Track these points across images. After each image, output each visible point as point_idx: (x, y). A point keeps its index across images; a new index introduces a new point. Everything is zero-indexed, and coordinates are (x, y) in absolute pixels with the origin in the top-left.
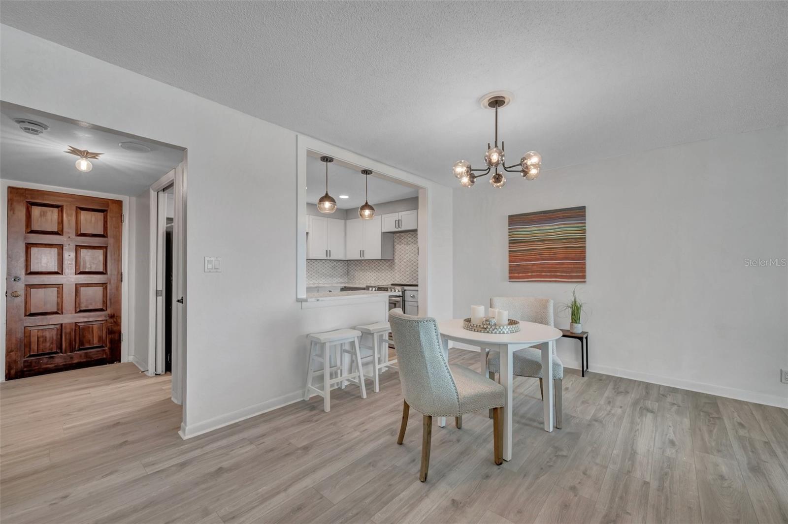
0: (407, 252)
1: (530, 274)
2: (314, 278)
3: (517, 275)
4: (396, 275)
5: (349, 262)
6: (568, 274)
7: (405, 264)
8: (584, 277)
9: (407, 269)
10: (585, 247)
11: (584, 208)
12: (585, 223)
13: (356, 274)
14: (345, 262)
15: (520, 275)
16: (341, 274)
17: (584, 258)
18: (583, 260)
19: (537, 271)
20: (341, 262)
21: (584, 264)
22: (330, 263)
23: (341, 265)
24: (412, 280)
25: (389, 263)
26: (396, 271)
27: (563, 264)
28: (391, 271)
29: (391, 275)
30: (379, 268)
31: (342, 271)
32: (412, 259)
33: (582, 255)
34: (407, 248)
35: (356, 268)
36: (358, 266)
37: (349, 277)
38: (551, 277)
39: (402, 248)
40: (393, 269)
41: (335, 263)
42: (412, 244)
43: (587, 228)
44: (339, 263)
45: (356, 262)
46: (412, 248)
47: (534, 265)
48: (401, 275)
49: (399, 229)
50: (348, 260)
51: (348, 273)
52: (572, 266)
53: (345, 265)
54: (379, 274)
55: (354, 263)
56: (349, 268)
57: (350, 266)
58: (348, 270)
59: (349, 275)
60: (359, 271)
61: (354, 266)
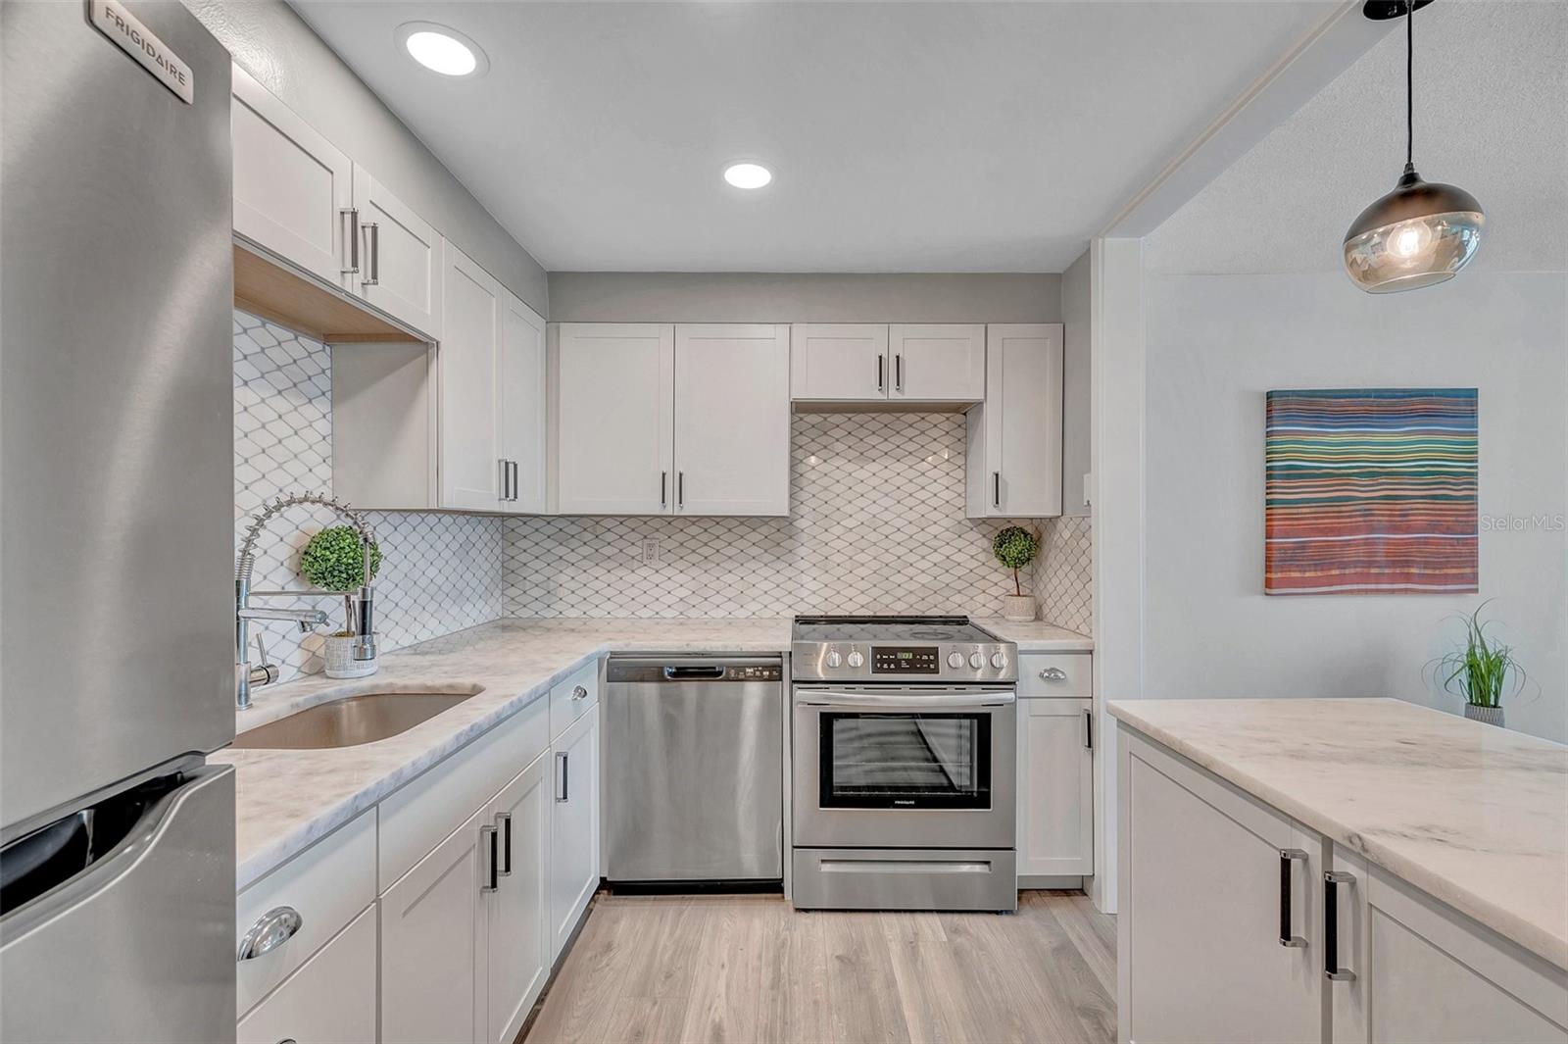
0: (860, 488)
1: (1335, 572)
3: (1298, 575)
4: (805, 579)
5: (511, 523)
6: (1437, 572)
7: (851, 537)
8: (1474, 578)
9: (861, 558)
10: (1473, 498)
11: (1471, 395)
12: (1475, 434)
13: (563, 578)
15: (1308, 574)
17: (1474, 530)
18: (1473, 534)
19: (1355, 564)
21: (1474, 543)
24: (888, 599)
25: (765, 530)
26: (804, 565)
27: (1426, 542)
28: (779, 565)
29: (779, 578)
30: (706, 551)
32: (887, 516)
33: (1470, 519)
34: (861, 474)
35: (561, 551)
36: (574, 543)
37: (513, 592)
38: (1393, 578)
39: (838, 474)
40: (788, 557)
42: (887, 461)
43: (1480, 447)
45: (561, 523)
46: (886, 474)
47: (1348, 543)
48: (826, 578)
49: (893, 395)
51: (508, 575)
52: (1449, 550)
53: (497, 536)
54: (705, 579)
55: (550, 530)
56: (512, 551)
57: (523, 544)
58: (507, 558)
59: (512, 585)
60: (586, 564)
61: (549, 543)
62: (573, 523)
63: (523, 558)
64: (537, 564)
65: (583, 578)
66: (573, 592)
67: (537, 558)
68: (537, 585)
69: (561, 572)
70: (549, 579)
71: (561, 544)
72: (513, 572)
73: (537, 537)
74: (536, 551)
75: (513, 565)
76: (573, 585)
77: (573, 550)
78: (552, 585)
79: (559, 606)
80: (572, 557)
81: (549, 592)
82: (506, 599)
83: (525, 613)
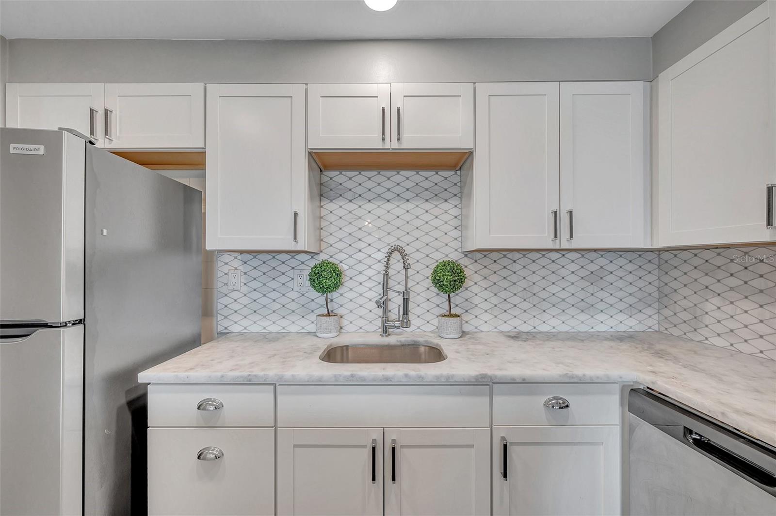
2: (516, 312)
5: (666, 256)
13: (709, 307)
14: (650, 256)
16: (631, 300)
20: (629, 255)
22: (583, 261)
23: (630, 267)
31: (634, 289)
35: (707, 281)
36: (720, 274)
37: (667, 312)
41: (602, 261)
44: (622, 261)
45: (707, 255)
50: (659, 250)
51: (663, 298)
53: (649, 267)
55: (697, 261)
56: (666, 279)
57: (675, 273)
58: (662, 284)
59: (666, 307)
60: (732, 295)
61: (695, 274)
62: (719, 254)
63: (675, 285)
64: (686, 292)
65: (729, 309)
66: (719, 322)
67: (685, 285)
68: (685, 310)
69: (707, 300)
70: (695, 305)
71: (707, 274)
72: (666, 296)
73: (686, 268)
74: (685, 279)
75: (666, 290)
76: (718, 315)
77: (719, 281)
78: (699, 312)
79: (705, 332)
80: (718, 287)
81: (695, 318)
82: (662, 318)
83: (676, 332)
